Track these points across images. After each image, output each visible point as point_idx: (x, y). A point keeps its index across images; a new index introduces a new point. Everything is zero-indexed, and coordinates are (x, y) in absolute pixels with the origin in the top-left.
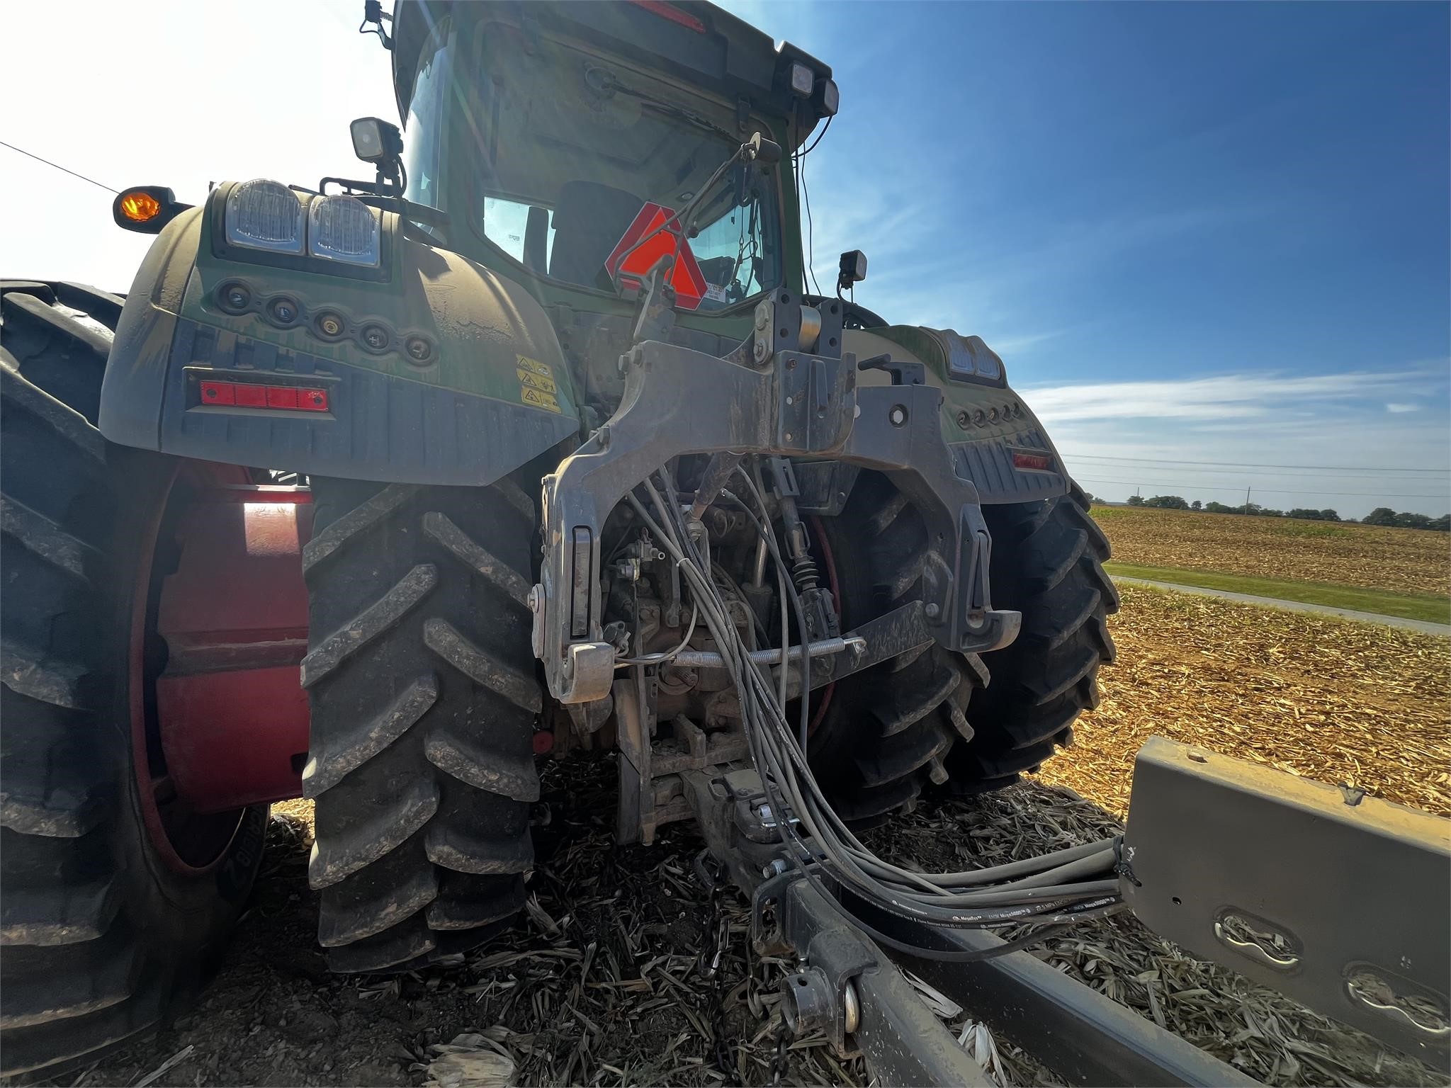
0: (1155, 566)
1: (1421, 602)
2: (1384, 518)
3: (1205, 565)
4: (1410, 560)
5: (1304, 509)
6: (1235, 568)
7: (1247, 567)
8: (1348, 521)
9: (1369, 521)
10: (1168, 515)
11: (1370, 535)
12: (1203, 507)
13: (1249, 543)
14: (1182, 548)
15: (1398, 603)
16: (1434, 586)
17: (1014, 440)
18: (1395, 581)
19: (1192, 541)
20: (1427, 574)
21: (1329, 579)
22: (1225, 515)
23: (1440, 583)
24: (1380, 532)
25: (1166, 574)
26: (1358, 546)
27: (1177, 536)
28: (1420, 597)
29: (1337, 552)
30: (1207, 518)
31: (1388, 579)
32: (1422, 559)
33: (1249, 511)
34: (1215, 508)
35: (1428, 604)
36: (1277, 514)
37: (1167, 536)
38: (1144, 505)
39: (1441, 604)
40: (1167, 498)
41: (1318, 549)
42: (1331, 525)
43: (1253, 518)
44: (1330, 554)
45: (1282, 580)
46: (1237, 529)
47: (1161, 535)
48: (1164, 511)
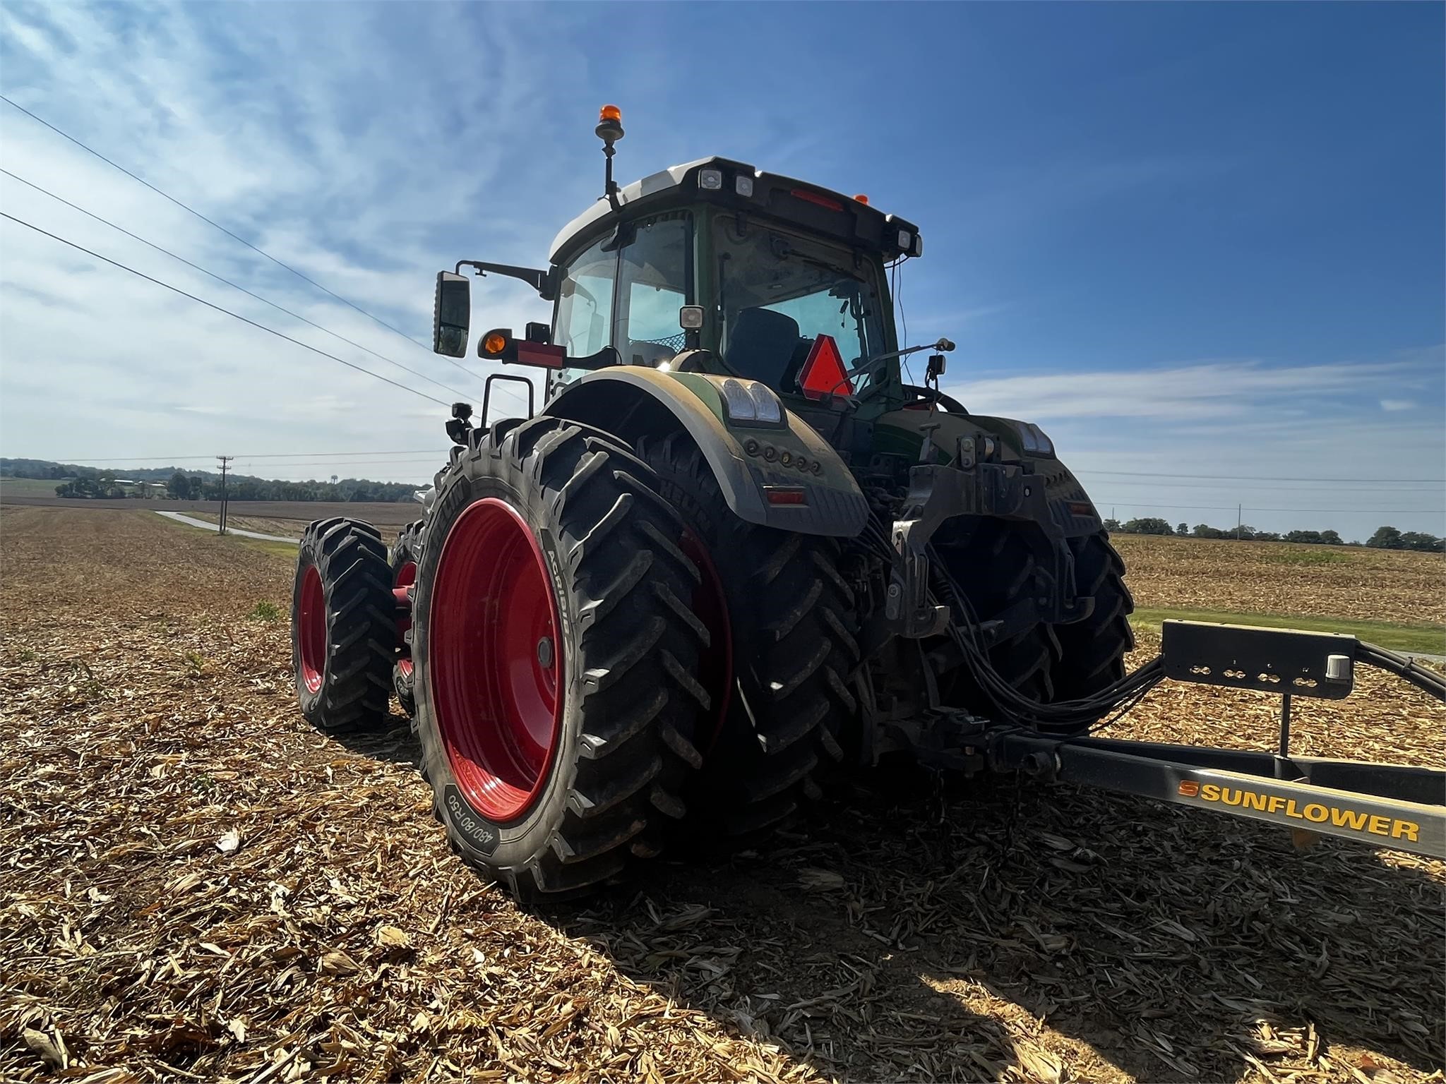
0: (1142, 607)
1: (1415, 633)
2: (1388, 539)
3: (1197, 602)
4: (1410, 588)
5: (1302, 530)
6: (1229, 604)
7: (1242, 603)
8: (1351, 545)
9: (1373, 543)
10: (1151, 543)
11: (1369, 560)
12: (1191, 531)
13: (1243, 574)
14: (1170, 583)
15: (1394, 636)
16: (1429, 615)
17: (1069, 496)
18: (1393, 611)
19: (1180, 575)
20: (1423, 602)
21: (1327, 612)
22: (1215, 541)
23: (1435, 612)
24: (1381, 556)
25: (1155, 615)
26: (1357, 574)
27: (1163, 569)
28: (1416, 628)
29: (1336, 581)
30: (1195, 545)
31: (1385, 609)
32: (1421, 586)
33: (1242, 535)
34: (1205, 533)
35: (1423, 634)
36: (1274, 538)
37: (1152, 569)
38: (1121, 531)
39: (1436, 635)
40: (1148, 521)
41: (1316, 579)
42: (1329, 549)
43: (1245, 544)
44: (1328, 584)
45: (1278, 616)
46: (1229, 557)
47: (1145, 569)
48: (1145, 538)
